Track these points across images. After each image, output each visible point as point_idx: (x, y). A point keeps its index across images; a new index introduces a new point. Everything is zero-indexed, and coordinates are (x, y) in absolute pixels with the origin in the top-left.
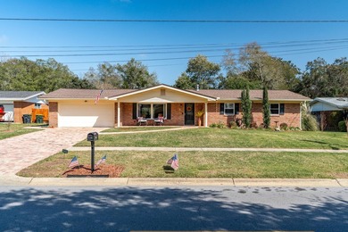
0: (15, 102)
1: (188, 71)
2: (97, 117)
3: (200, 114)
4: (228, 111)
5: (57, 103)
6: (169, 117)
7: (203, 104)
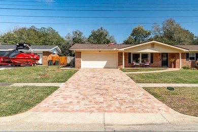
0: (44, 52)
1: (132, 35)
2: (106, 62)
3: (173, 60)
4: (192, 58)
5: (80, 52)
6: (152, 62)
7: (179, 54)
